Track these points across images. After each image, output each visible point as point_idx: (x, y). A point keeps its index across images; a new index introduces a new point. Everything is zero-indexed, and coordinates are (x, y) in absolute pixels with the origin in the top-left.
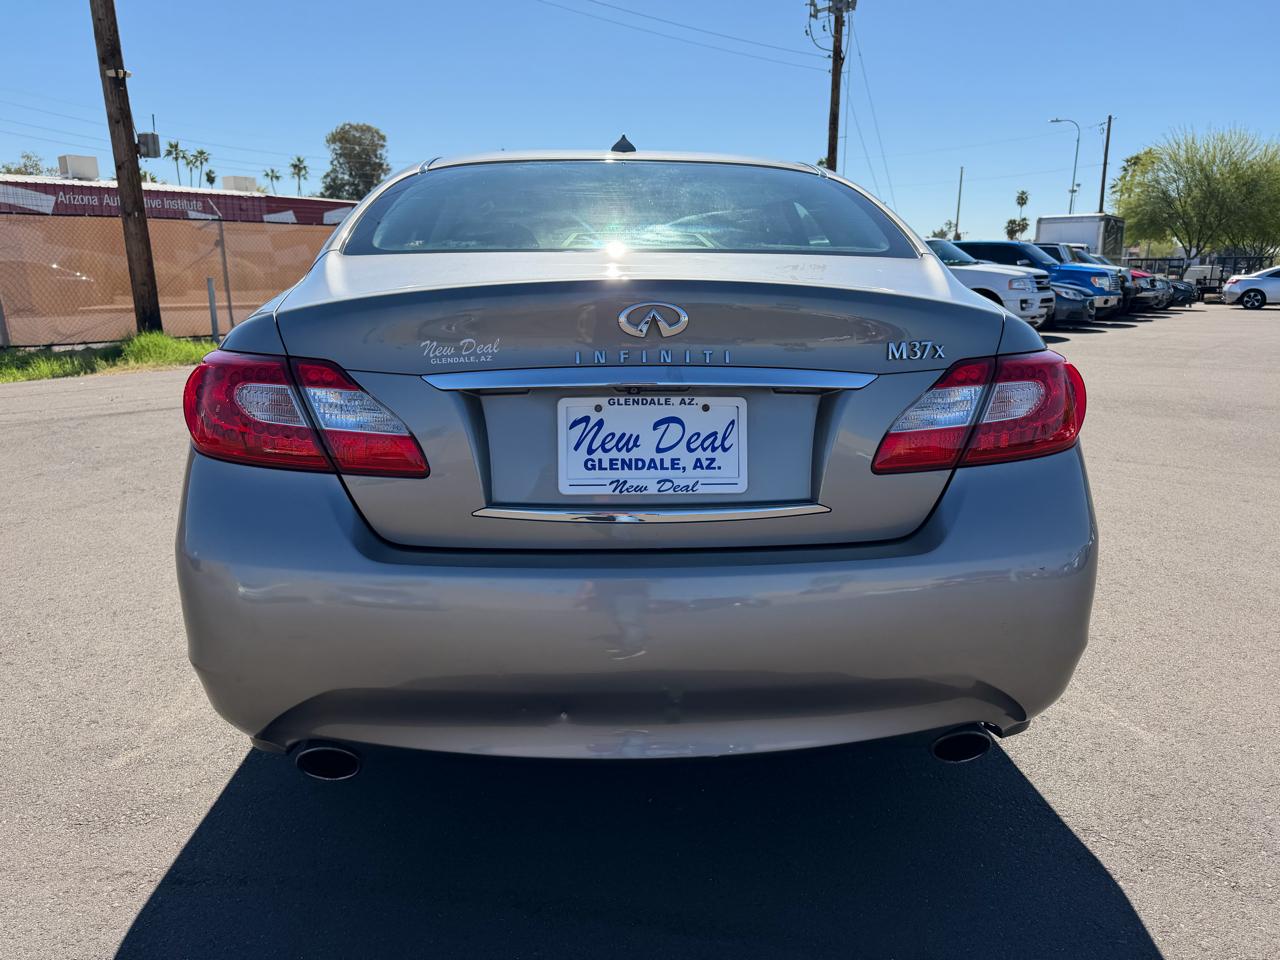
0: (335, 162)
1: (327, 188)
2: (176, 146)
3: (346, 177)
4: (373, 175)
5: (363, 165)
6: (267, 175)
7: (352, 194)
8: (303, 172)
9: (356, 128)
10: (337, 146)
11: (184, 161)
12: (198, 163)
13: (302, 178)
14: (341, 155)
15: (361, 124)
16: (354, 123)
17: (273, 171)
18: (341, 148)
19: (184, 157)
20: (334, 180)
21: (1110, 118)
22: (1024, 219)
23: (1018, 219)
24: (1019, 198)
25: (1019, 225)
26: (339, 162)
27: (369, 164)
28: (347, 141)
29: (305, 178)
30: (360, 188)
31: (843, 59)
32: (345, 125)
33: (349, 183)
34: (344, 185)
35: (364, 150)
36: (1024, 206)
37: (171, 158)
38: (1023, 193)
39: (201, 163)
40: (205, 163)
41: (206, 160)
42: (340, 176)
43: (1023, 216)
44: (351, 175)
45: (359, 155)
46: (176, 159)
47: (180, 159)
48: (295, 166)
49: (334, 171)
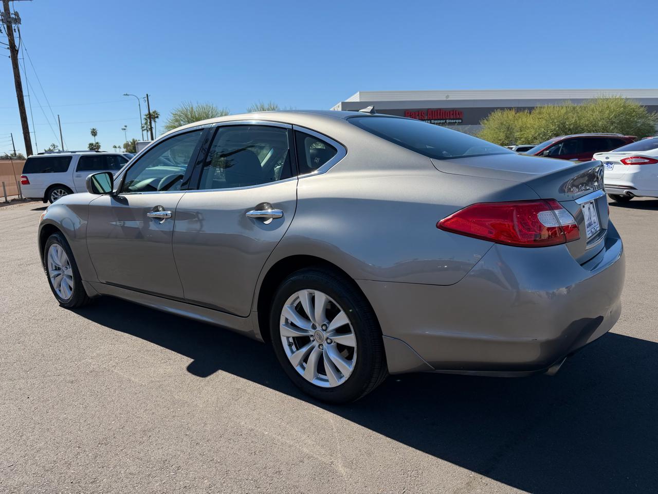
21: (147, 95)
22: (97, 143)
23: (94, 143)
24: (92, 132)
25: (95, 146)
31: (18, 51)
36: (96, 137)
38: (94, 129)
43: (97, 142)
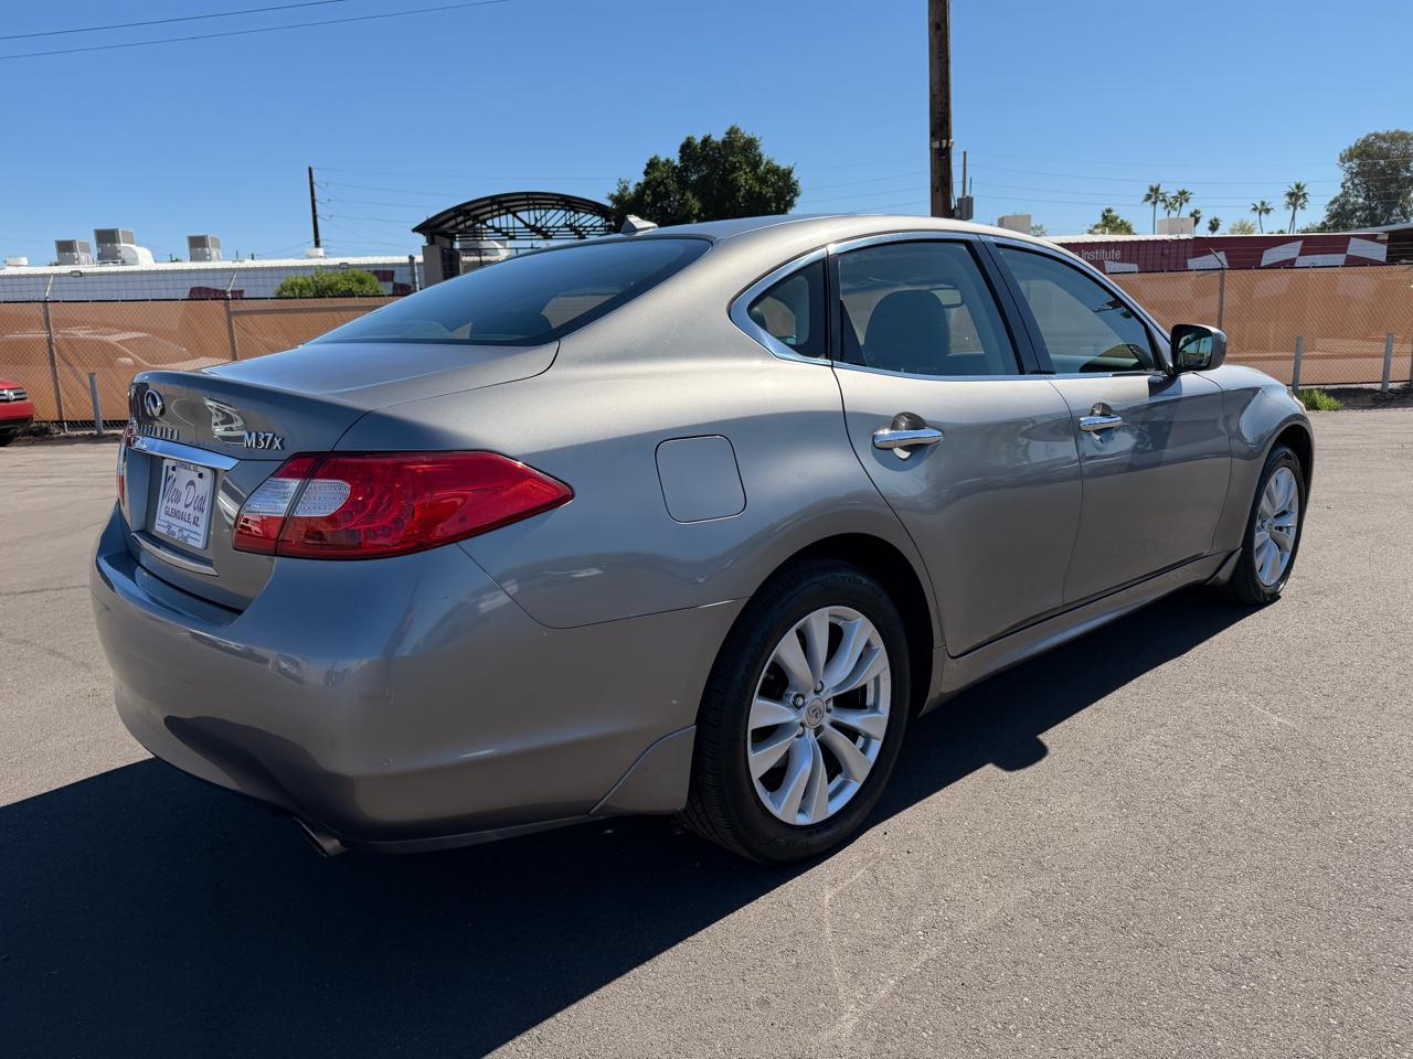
0: (1349, 184)
1: (1331, 217)
2: (1157, 189)
3: (1361, 200)
4: (1398, 194)
5: (1386, 183)
6: (1255, 209)
7: (1365, 220)
8: (1302, 201)
9: (1383, 138)
10: (1354, 164)
11: (1163, 204)
12: (1178, 204)
13: (1299, 208)
14: (1357, 174)
15: (1392, 130)
16: (1381, 131)
17: (1263, 204)
18: (1359, 166)
19: (1164, 200)
20: (1342, 206)
26: (1353, 183)
27: (1396, 180)
28: (1369, 156)
29: (1302, 208)
30: (1378, 212)
32: (1368, 136)
33: (1362, 209)
34: (1356, 210)
35: (1390, 164)
37: (1149, 202)
39: (1181, 205)
40: (1184, 204)
41: (1187, 200)
42: (1352, 200)
44: (1367, 197)
45: (1383, 170)
46: (1155, 203)
47: (1159, 204)
48: (1291, 195)
49: (1345, 194)
